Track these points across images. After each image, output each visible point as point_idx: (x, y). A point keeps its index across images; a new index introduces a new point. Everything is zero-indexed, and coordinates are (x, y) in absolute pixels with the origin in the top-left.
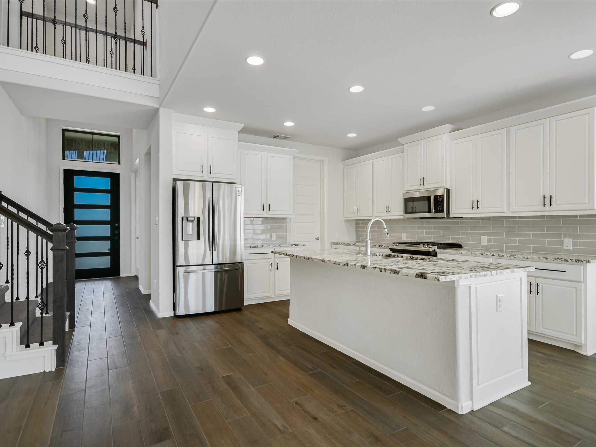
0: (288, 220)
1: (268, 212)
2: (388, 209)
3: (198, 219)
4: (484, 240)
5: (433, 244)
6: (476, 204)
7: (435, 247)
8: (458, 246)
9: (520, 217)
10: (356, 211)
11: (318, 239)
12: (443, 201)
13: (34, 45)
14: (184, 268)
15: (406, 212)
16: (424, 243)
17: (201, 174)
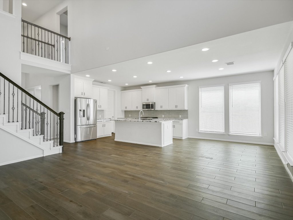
0: (104, 111)
1: (100, 108)
2: (137, 107)
3: (84, 111)
4: (163, 116)
5: (151, 117)
6: (161, 107)
7: (152, 118)
8: (157, 118)
9: (171, 110)
10: (126, 108)
11: (113, 117)
12: (153, 105)
13: (32, 49)
14: (80, 126)
15: (143, 108)
16: (149, 117)
17: (81, 95)
